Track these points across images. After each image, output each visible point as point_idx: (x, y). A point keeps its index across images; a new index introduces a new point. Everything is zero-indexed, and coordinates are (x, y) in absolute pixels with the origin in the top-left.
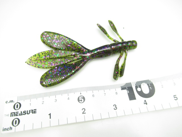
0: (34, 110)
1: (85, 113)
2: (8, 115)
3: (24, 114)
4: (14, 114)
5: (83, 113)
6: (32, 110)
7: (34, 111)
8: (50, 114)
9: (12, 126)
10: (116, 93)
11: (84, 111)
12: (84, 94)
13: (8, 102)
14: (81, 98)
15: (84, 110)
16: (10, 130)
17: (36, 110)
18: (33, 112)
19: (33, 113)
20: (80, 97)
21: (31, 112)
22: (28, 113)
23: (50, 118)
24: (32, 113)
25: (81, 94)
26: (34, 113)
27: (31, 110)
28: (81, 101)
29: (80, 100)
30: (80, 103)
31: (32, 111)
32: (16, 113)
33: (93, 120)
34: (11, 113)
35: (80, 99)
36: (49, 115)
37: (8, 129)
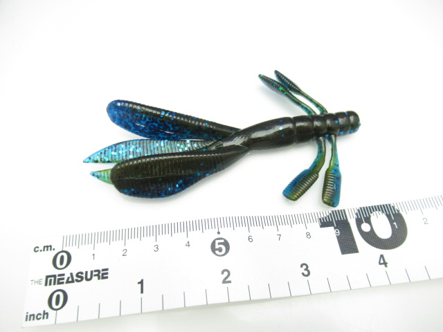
0: (103, 270)
1: (230, 282)
2: (39, 282)
3: (77, 281)
4: (53, 278)
5: (224, 282)
6: (98, 271)
7: (103, 274)
8: (141, 282)
9: (48, 310)
10: (308, 235)
11: (227, 278)
12: (226, 234)
13: (39, 249)
14: (219, 244)
15: (226, 273)
16: (44, 318)
17: (107, 269)
18: (101, 275)
19: (99, 279)
20: (217, 242)
21: (95, 275)
22: (89, 277)
23: (142, 292)
24: (97, 277)
25: (219, 233)
26: (103, 278)
27: (95, 271)
28: (220, 250)
29: (217, 249)
30: (217, 255)
31: (97, 273)
32: (57, 277)
33: (250, 302)
34: (47, 277)
35: (217, 247)
36: (140, 285)
37: (39, 317)
